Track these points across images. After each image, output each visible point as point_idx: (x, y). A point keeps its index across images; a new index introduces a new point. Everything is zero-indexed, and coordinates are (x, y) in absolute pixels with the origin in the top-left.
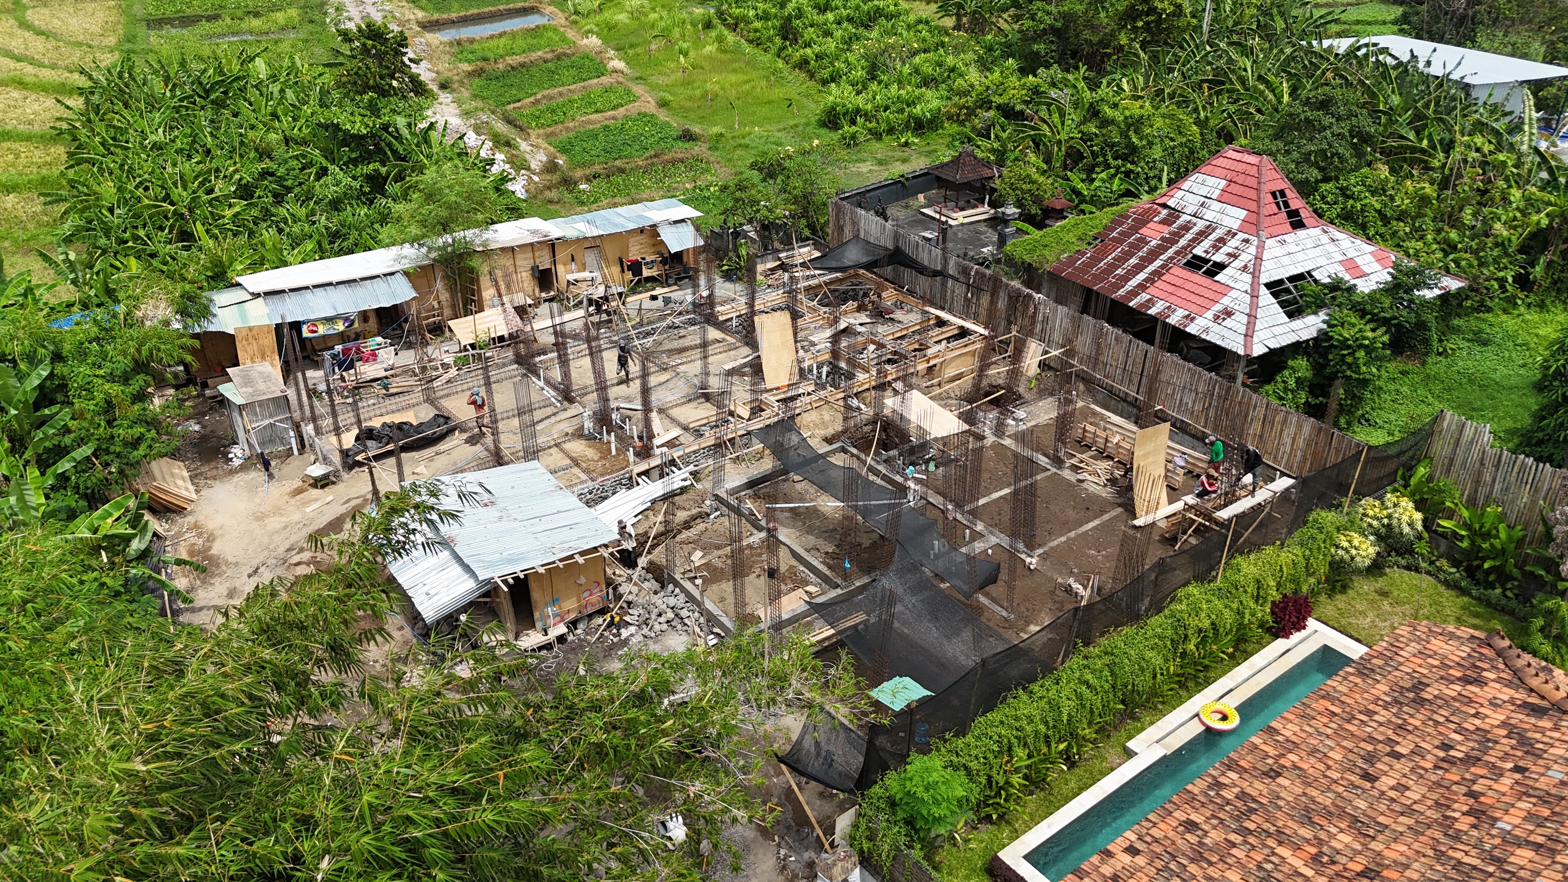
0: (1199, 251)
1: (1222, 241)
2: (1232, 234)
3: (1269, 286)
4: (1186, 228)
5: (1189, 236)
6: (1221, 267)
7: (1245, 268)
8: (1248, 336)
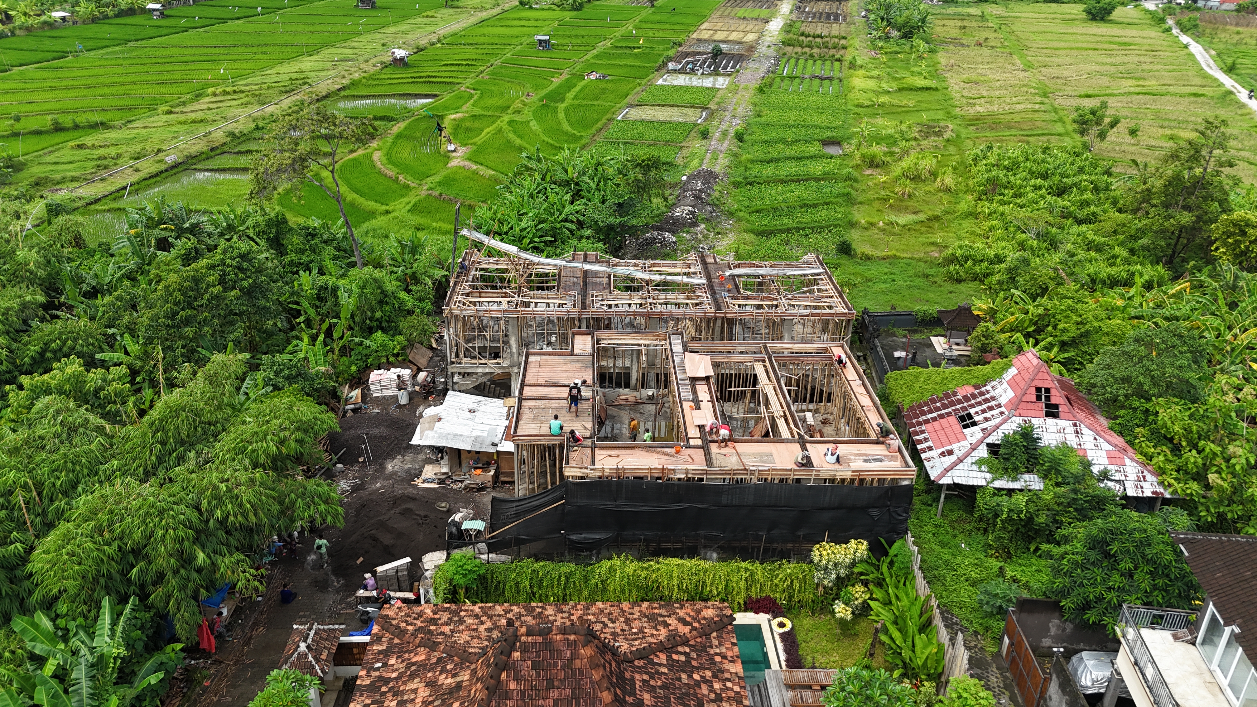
0: (972, 411)
1: (991, 408)
2: (999, 406)
3: (989, 445)
4: (981, 394)
5: (980, 399)
6: (974, 424)
7: (983, 430)
8: (947, 471)
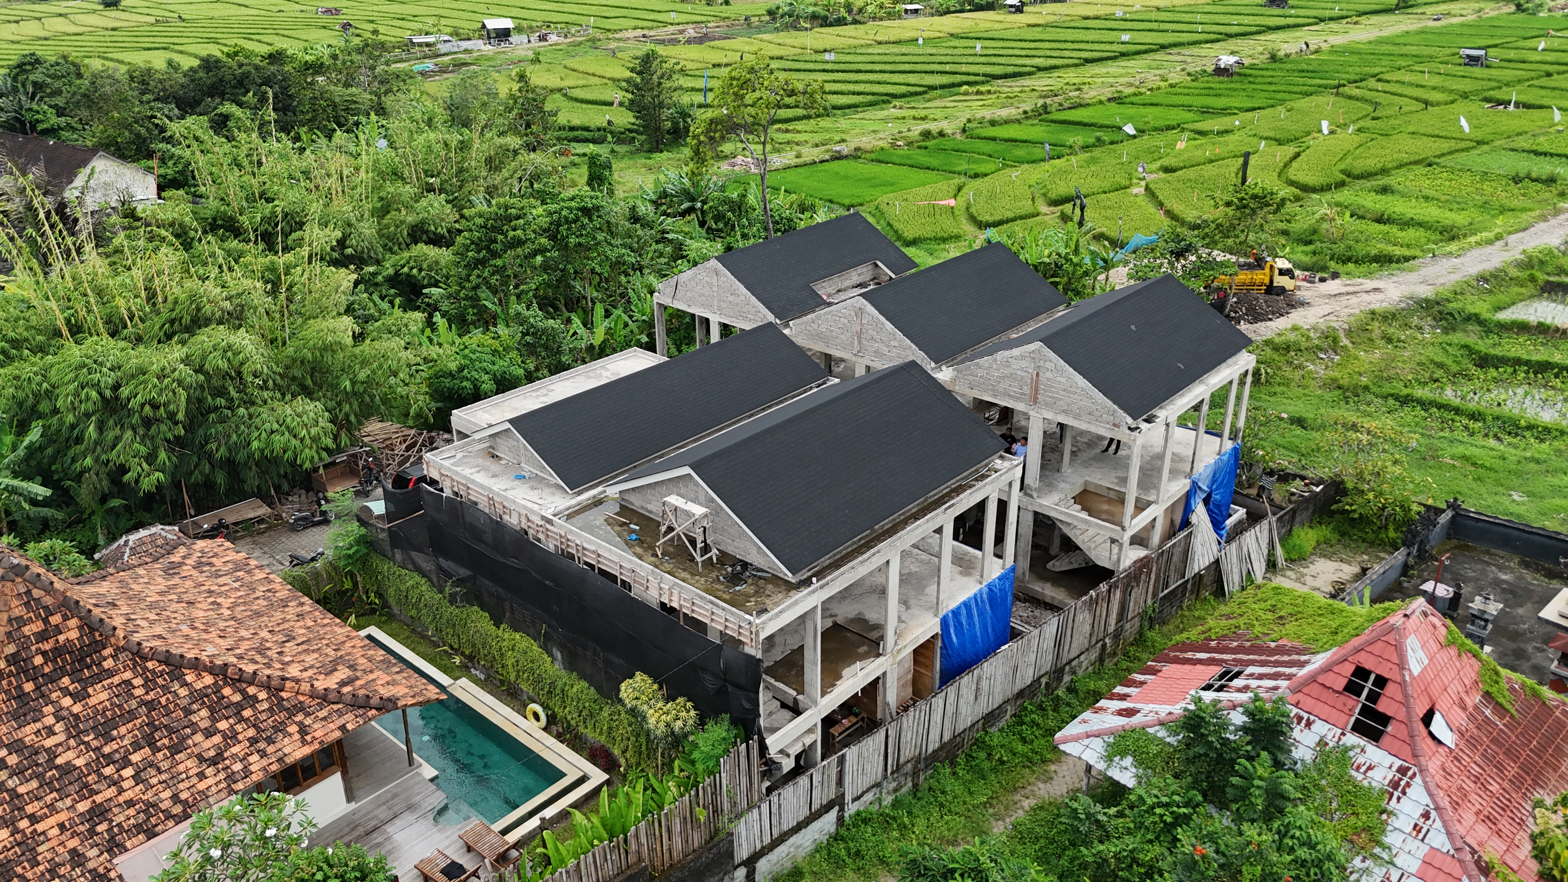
0: (1250, 670)
1: (1275, 676)
4: (1302, 652)
5: (1288, 658)
8: (1090, 735)
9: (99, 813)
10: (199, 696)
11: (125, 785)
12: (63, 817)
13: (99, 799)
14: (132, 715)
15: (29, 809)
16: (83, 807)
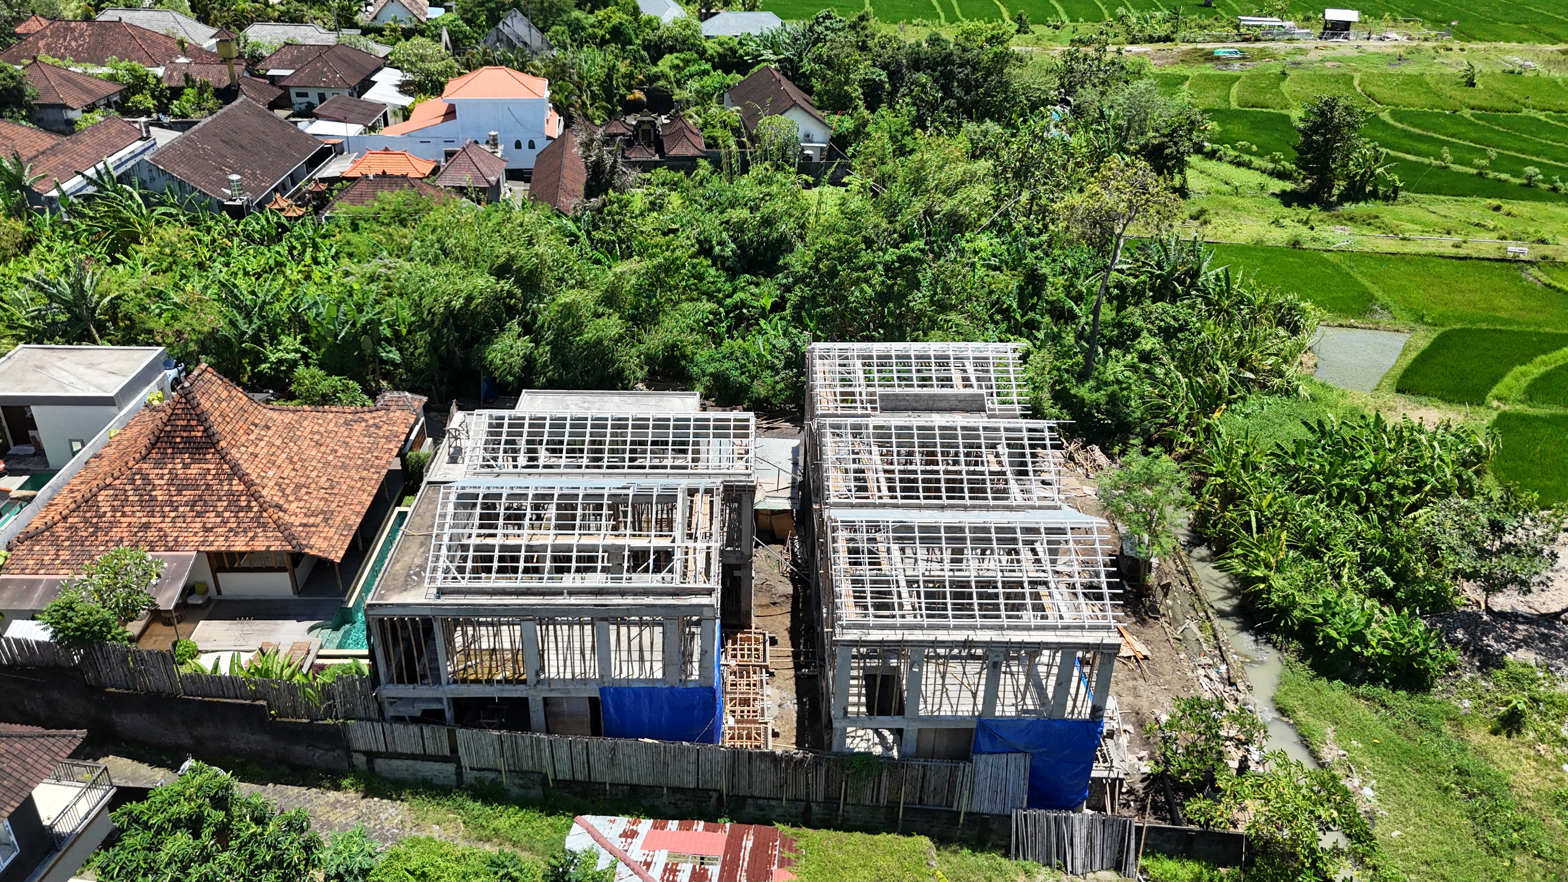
9: (146, 527)
10: (230, 493)
11: (168, 520)
12: (134, 520)
13: (152, 520)
14: (196, 487)
15: (126, 509)
16: (144, 520)
